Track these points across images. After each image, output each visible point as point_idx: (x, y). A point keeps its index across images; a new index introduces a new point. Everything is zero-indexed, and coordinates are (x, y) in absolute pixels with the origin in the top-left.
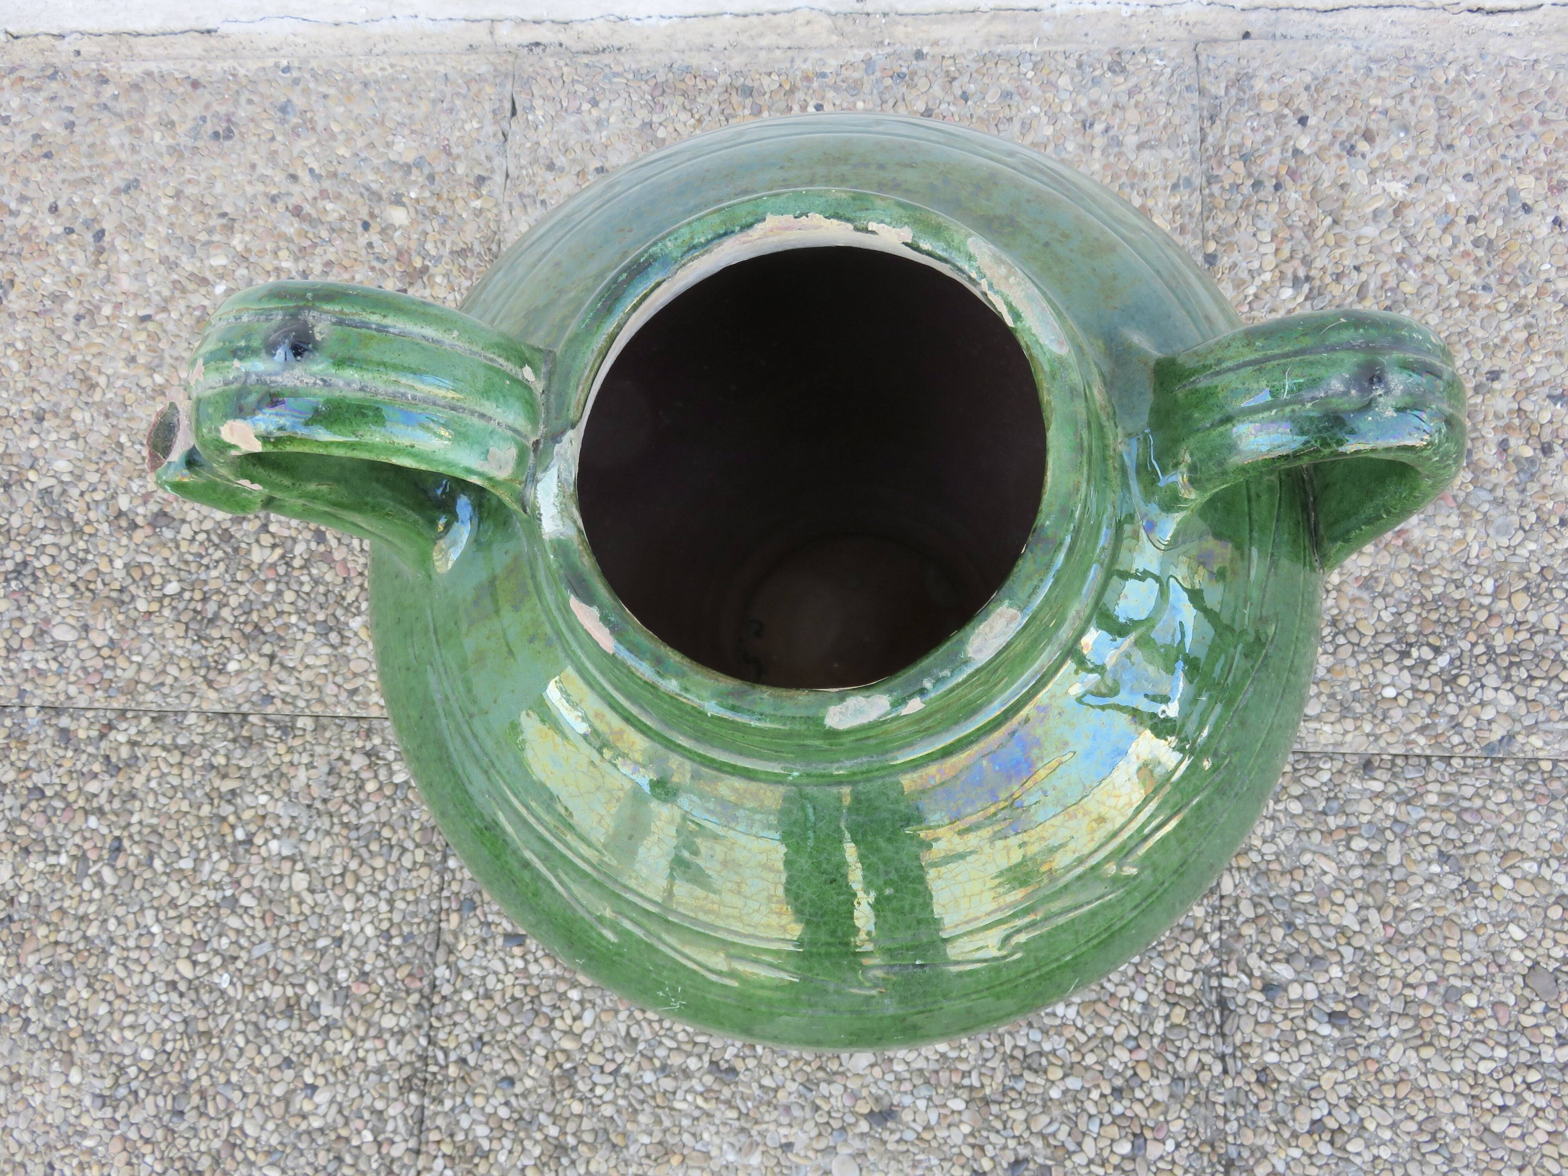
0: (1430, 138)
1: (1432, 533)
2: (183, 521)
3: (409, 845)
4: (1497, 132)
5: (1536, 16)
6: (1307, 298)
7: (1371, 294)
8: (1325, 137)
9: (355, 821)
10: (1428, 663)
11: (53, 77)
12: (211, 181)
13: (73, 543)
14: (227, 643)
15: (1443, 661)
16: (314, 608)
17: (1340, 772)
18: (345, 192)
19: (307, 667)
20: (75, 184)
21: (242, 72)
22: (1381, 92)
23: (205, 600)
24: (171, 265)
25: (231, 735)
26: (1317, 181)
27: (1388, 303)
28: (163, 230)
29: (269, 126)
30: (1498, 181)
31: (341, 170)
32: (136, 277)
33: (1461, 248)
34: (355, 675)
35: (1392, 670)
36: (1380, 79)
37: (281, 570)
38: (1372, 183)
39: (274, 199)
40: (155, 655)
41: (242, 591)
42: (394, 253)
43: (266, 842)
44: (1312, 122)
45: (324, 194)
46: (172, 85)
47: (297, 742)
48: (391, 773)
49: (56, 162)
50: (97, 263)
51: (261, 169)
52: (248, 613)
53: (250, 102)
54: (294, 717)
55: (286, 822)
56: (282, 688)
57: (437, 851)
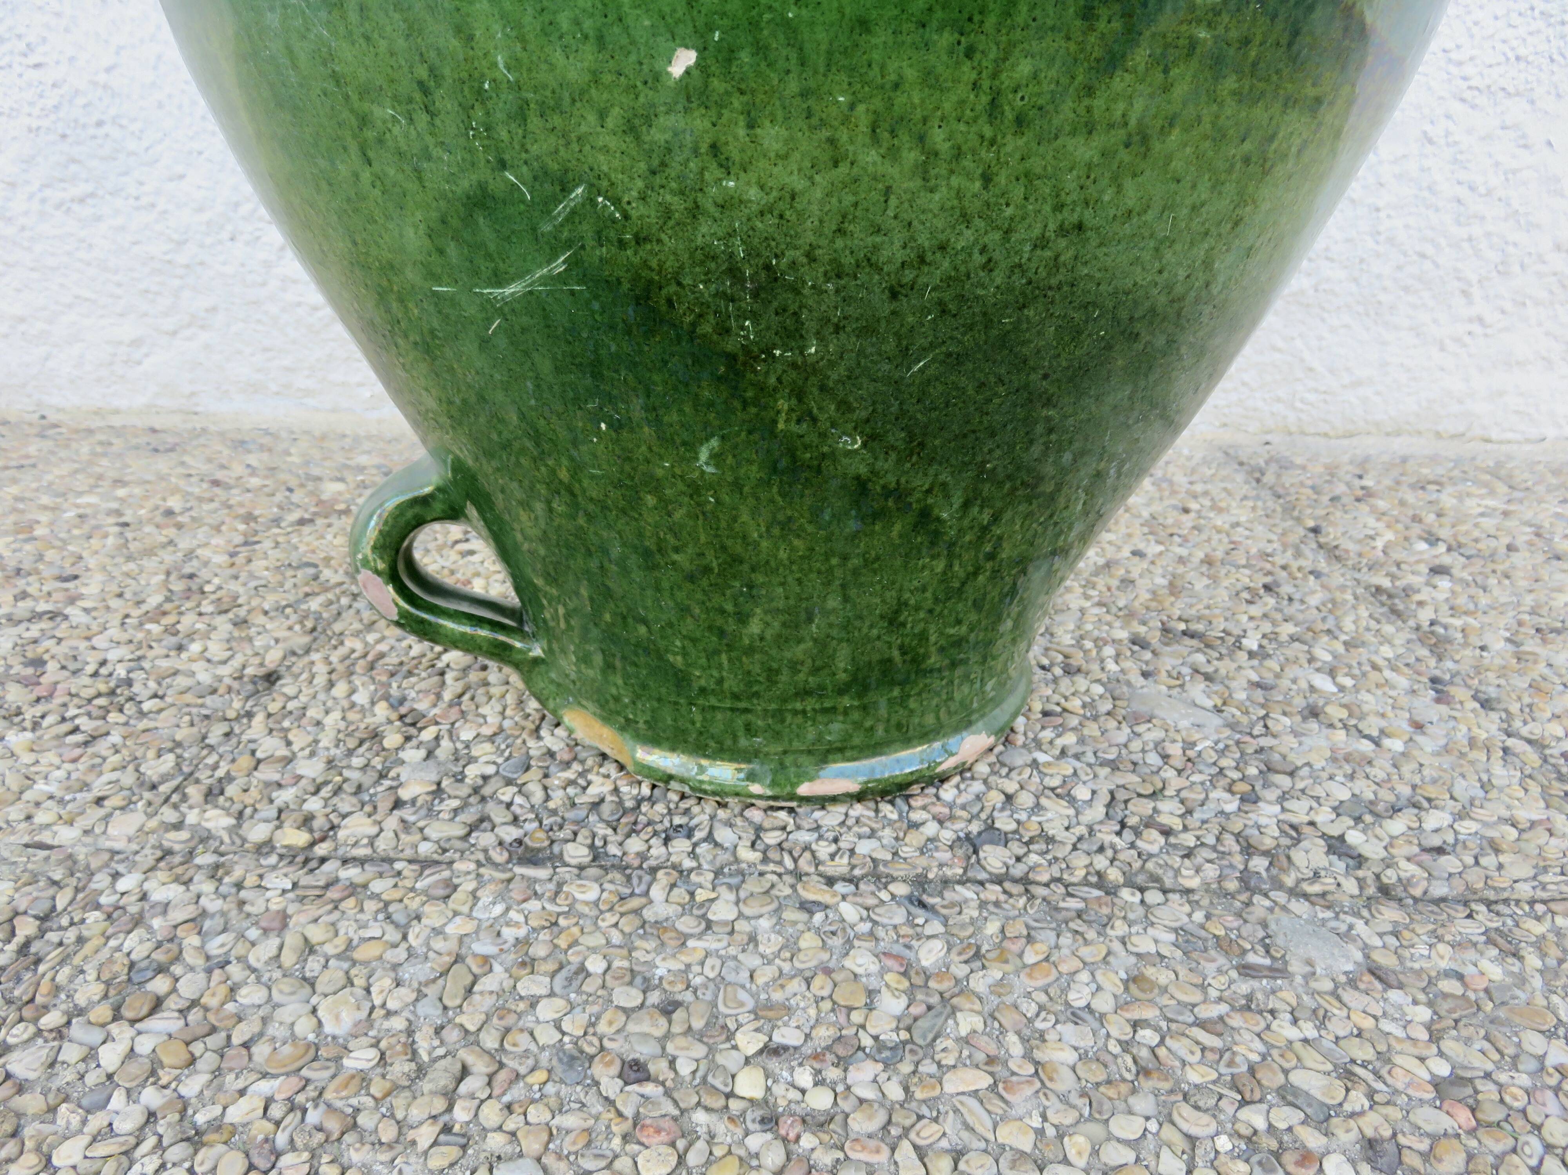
39: (190, 476)
42: (315, 502)
45: (253, 476)
46: (129, 430)
51: (191, 464)
53: (209, 439)
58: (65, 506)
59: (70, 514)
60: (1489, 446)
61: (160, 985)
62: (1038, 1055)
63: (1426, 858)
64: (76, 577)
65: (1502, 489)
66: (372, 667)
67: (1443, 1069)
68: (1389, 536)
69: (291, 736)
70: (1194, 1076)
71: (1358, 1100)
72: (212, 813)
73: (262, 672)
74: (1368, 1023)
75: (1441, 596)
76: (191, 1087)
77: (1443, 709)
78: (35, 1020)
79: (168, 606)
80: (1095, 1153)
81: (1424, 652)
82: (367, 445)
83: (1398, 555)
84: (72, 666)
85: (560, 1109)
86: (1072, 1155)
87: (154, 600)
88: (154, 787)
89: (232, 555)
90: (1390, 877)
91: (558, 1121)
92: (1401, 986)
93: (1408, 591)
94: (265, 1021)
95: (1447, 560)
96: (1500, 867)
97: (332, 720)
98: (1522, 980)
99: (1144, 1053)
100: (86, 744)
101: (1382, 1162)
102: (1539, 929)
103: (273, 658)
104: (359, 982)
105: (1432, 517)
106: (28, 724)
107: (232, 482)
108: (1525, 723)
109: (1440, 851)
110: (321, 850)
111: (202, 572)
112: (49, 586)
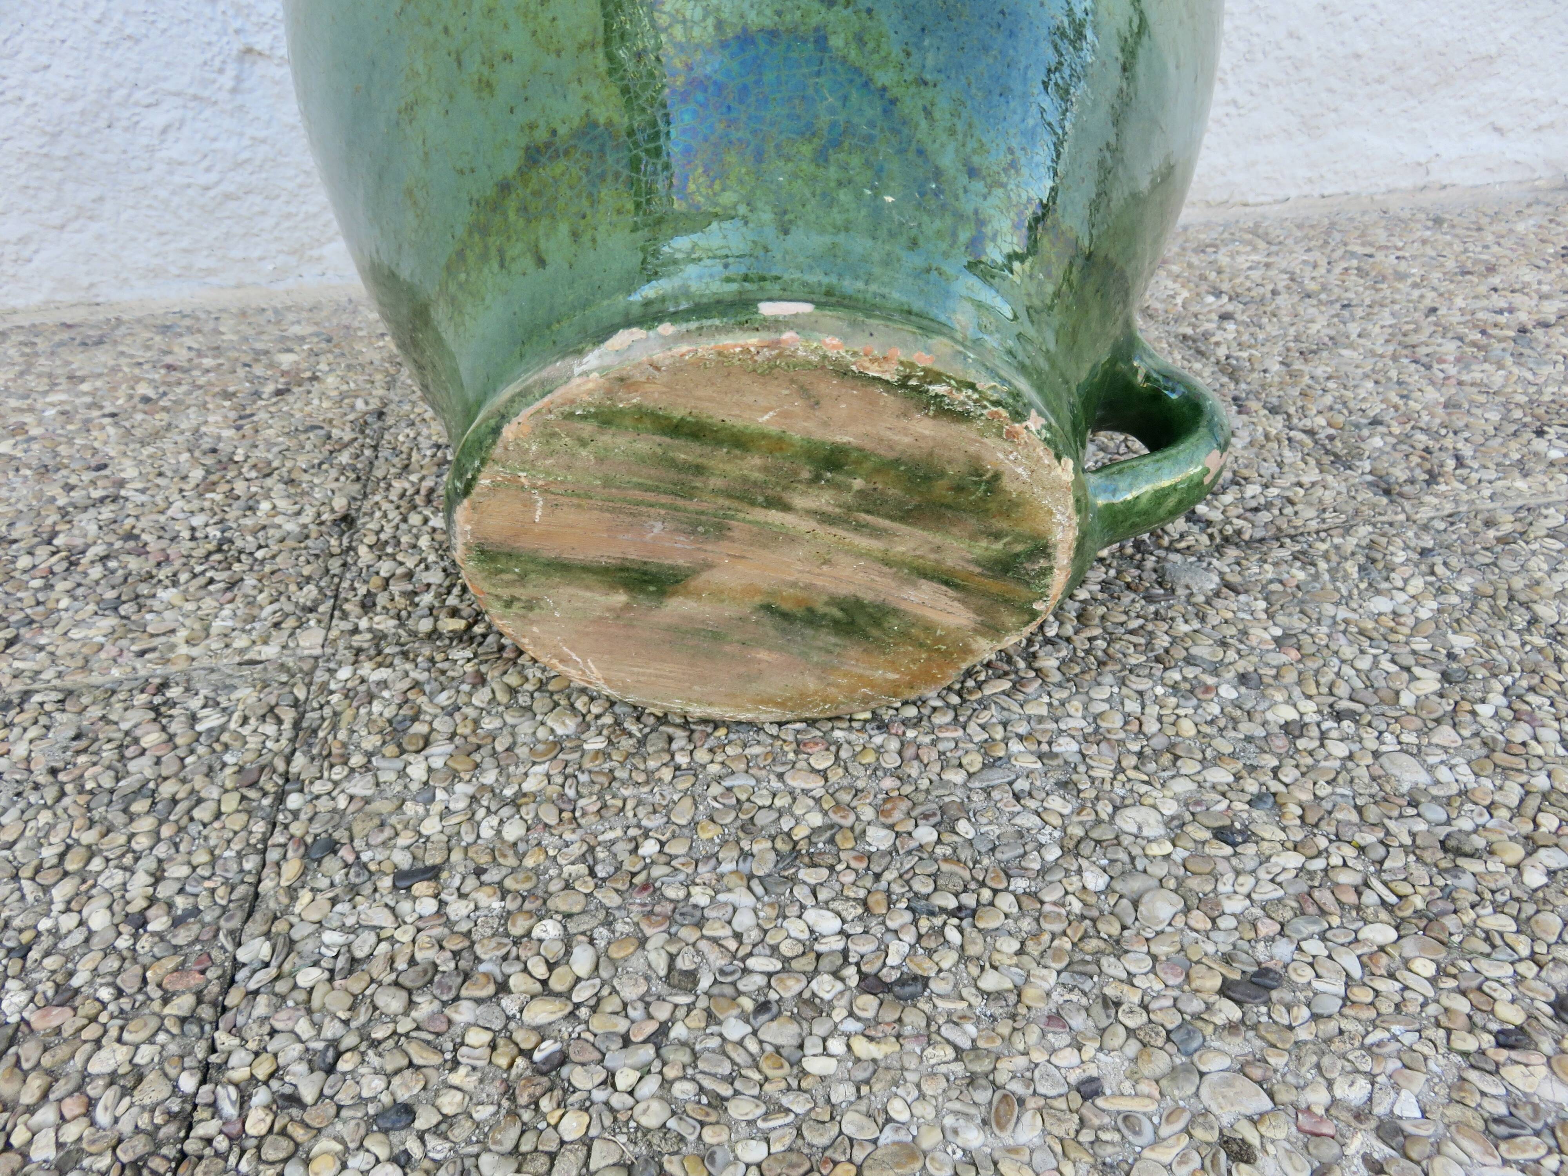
0: (1261, 242)
1: (1478, 375)
3: (212, 793)
4: (1310, 237)
5: (1289, 203)
6: (1230, 299)
7: (1284, 292)
9: (108, 784)
12: (68, 363)
16: (101, 590)
18: (227, 354)
19: (71, 640)
26: (1188, 263)
27: (1303, 294)
31: (224, 345)
33: (1336, 272)
34: (153, 636)
35: (1541, 442)
37: (58, 569)
38: (1234, 259)
39: (140, 364)
42: (278, 373)
45: (201, 356)
46: (42, 328)
47: (22, 718)
48: (193, 718)
51: (131, 353)
53: (130, 328)
54: (28, 693)
56: (17, 664)
57: (265, 794)
58: (39, 406)
59: (51, 412)
60: (1247, 210)
61: (420, 728)
62: (1037, 665)
63: (1249, 515)
64: (105, 466)
65: (1262, 245)
66: (429, 501)
67: (1278, 632)
68: (1185, 294)
69: (399, 558)
70: (1133, 661)
71: (1232, 655)
72: (377, 619)
73: (337, 516)
74: (1230, 615)
75: (1231, 337)
76: (490, 777)
77: (1244, 417)
78: (346, 763)
80: (1086, 708)
81: (1225, 380)
82: (291, 316)
83: (1195, 308)
84: (167, 536)
85: (745, 746)
86: (1072, 711)
87: (197, 474)
88: (311, 610)
89: (239, 428)
90: (1229, 530)
91: (748, 751)
92: (1246, 592)
93: (1206, 336)
94: (513, 735)
95: (1230, 308)
96: (1296, 513)
97: (424, 542)
98: (1316, 577)
99: (1100, 653)
100: (228, 589)
101: (1252, 684)
102: (1323, 547)
103: (340, 503)
104: (563, 702)
105: (1213, 275)
106: (167, 582)
107: (186, 365)
108: (1300, 419)
109: (1256, 510)
110: (478, 629)
111: (221, 446)
112: (87, 476)
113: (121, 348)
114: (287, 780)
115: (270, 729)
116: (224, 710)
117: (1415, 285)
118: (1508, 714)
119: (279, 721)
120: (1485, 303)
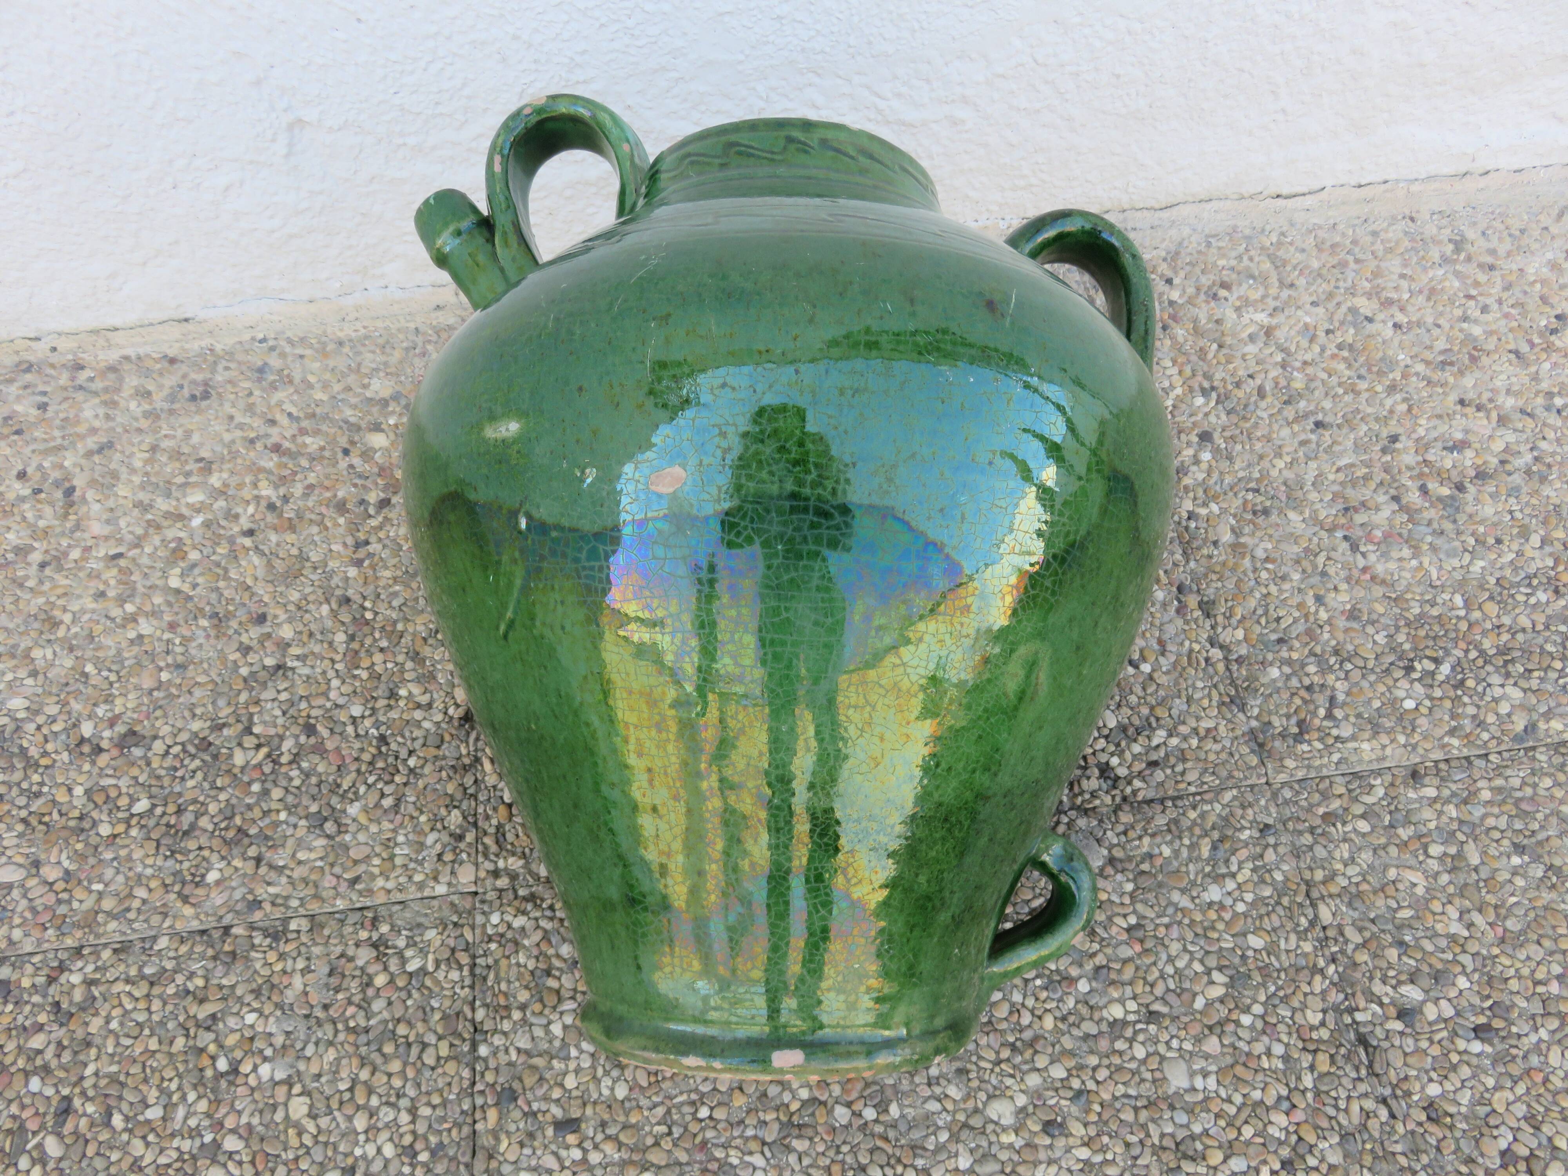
0: (1274, 280)
1: (1392, 566)
2: (155, 737)
3: (431, 1039)
4: (1324, 272)
5: (1323, 195)
6: (1217, 403)
7: (1269, 393)
8: (1191, 291)
9: (363, 1023)
10: (1433, 674)
11: (28, 370)
12: (188, 434)
13: (26, 777)
14: (206, 853)
15: (1445, 669)
16: (305, 801)
17: (1392, 785)
18: (324, 428)
19: (300, 863)
20: (46, 452)
21: (218, 347)
22: (1224, 256)
23: (179, 811)
24: (144, 507)
25: (210, 952)
26: (1195, 321)
27: (1285, 398)
28: (137, 479)
29: (246, 385)
30: (1339, 304)
31: (318, 411)
32: (108, 522)
33: (1328, 353)
34: (356, 862)
35: (1404, 684)
36: (1219, 248)
37: (267, 769)
38: (1240, 316)
39: (252, 441)
40: (120, 879)
41: (223, 797)
42: (376, 470)
43: (255, 1068)
44: (1176, 281)
45: (303, 432)
46: (149, 363)
47: (289, 947)
48: (404, 961)
49: (27, 436)
50: (66, 515)
51: (239, 418)
52: (231, 818)
53: (227, 368)
54: (286, 921)
55: (279, 1040)
56: (272, 890)
57: (464, 1040)
58: (185, 511)
59: (197, 521)
60: (1280, 202)
61: (553, 983)
63: (1148, 772)
64: (264, 617)
67: (1133, 920)
68: (1179, 391)
71: (1095, 945)
72: (511, 860)
73: (461, 712)
74: (1105, 898)
79: (355, 645)
82: (369, 360)
87: (341, 638)
88: (462, 839)
89: (359, 563)
90: (1128, 790)
92: (1123, 870)
93: (1180, 473)
95: (1213, 419)
96: (1183, 773)
98: (1178, 854)
100: (396, 807)
103: (460, 694)
105: (1214, 349)
108: (1224, 628)
109: (1156, 764)
111: (350, 593)
112: (255, 632)
113: (228, 409)
114: (476, 1030)
115: (455, 975)
116: (421, 950)
117: (1392, 389)
118: (1259, 1025)
119: (460, 968)
120: (1443, 428)
